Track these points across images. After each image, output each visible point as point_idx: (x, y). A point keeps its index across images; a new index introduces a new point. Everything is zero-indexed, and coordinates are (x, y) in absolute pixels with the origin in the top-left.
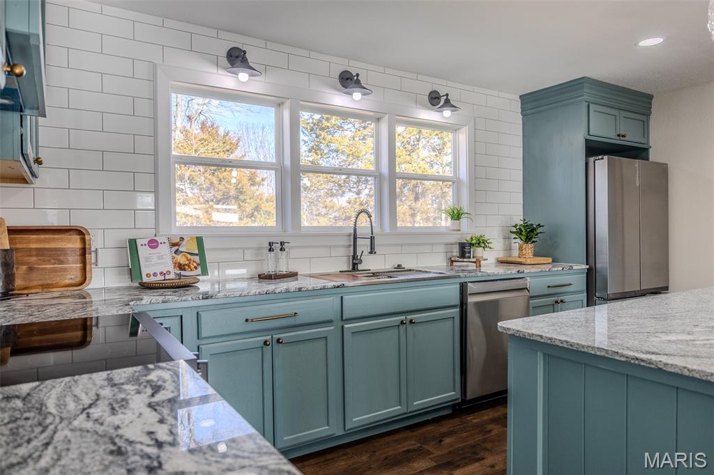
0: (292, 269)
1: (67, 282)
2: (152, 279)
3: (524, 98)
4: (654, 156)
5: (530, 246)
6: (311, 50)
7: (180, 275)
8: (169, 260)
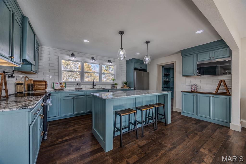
0: (81, 88)
1: (43, 89)
2: (56, 89)
3: (127, 61)
4: (147, 71)
5: (126, 85)
6: (86, 54)
7: (61, 88)
8: (59, 86)
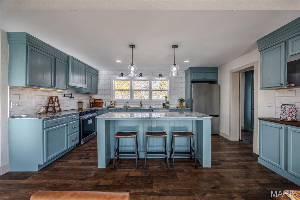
1: (101, 106)
2: (108, 106)
7: (111, 106)
8: (110, 104)
